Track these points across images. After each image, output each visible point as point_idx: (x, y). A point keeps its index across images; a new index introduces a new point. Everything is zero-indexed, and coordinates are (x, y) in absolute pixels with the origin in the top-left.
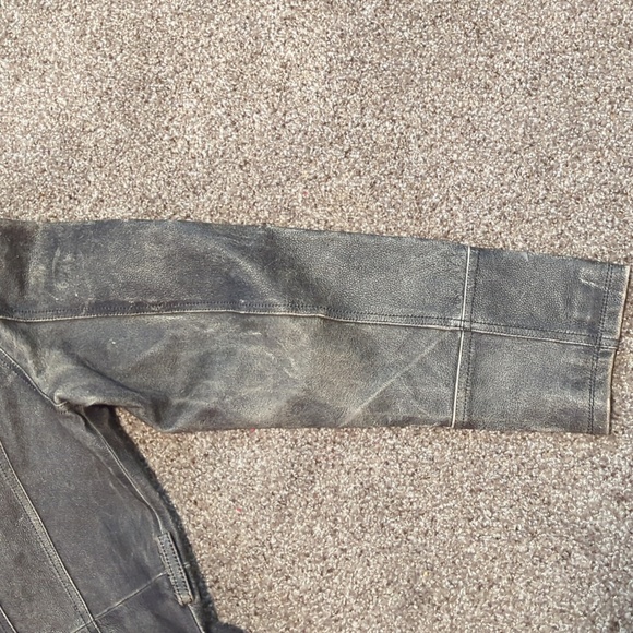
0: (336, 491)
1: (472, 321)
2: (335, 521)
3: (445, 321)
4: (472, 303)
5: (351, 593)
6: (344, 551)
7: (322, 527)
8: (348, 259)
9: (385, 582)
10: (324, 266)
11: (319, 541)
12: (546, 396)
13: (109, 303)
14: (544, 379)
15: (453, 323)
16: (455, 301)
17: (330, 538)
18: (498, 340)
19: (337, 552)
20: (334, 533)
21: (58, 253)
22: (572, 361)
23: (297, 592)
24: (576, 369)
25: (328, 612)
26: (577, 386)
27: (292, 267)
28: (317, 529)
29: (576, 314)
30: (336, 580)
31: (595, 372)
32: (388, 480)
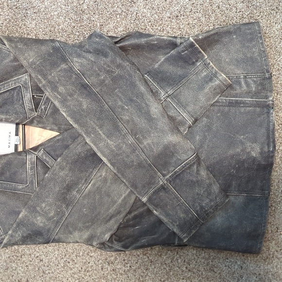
15: (162, 98)
18: (179, 90)
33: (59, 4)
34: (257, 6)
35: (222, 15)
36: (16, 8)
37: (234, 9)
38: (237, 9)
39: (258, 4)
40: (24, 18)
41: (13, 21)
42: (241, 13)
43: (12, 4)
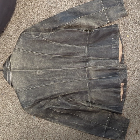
0: (128, 49)
1: (105, 8)
2: (129, 53)
3: (102, 10)
4: (104, 6)
5: (134, 61)
6: (132, 56)
7: (128, 54)
8: (85, 7)
9: (138, 58)
10: (82, 10)
11: (128, 56)
12: (118, 14)
13: (54, 28)
14: (117, 11)
15: (103, 10)
16: (102, 7)
17: (129, 55)
18: (109, 9)
19: (131, 57)
20: (130, 55)
21: (43, 24)
22: (120, 8)
23: (127, 64)
24: (121, 8)
25: (132, 65)
26: (122, 11)
27: (78, 12)
28: (127, 55)
29: (118, 2)
30: (132, 60)
31: (123, 8)
32: (134, 45)
33: (67, 8)
34: (138, 25)
35: (125, 25)
36: (51, 6)
37: (130, 24)
38: (131, 24)
39: (139, 24)
40: (53, 10)
41: (48, 11)
42: (132, 26)
43: (50, 5)
